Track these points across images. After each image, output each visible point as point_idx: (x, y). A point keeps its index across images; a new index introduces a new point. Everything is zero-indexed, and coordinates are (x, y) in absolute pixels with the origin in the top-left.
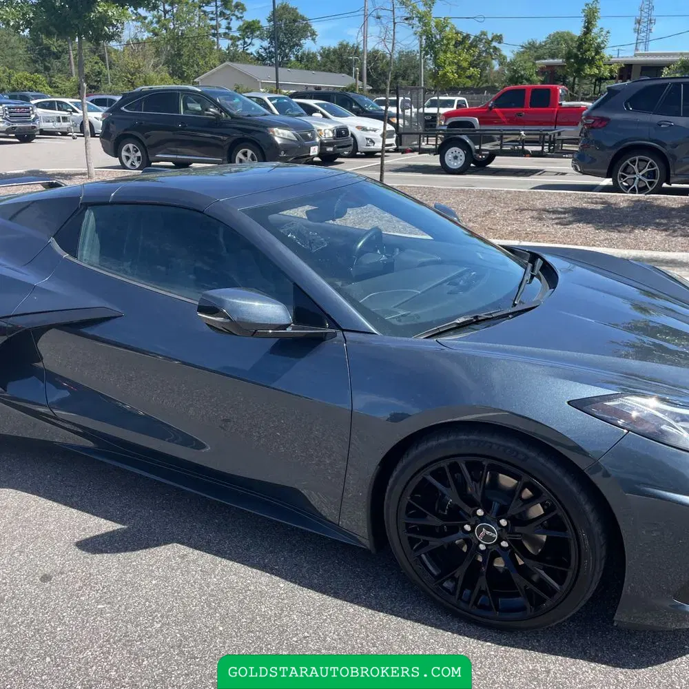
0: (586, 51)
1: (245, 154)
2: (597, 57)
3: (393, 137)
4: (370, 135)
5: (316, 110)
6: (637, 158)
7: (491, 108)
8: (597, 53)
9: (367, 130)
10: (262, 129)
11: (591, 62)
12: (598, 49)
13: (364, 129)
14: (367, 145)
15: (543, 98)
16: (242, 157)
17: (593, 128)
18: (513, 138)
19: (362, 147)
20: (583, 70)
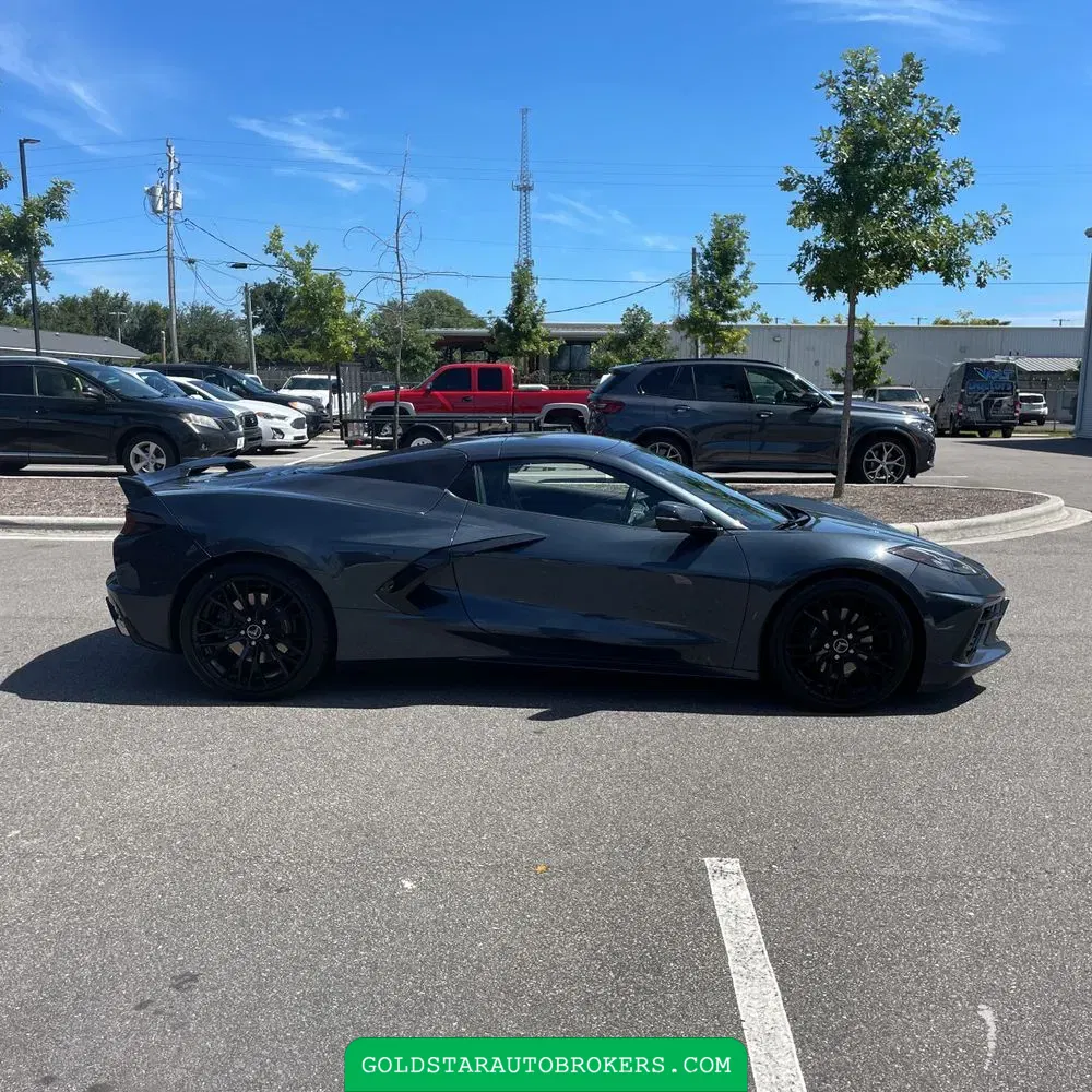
0: (520, 323)
1: (145, 449)
2: (534, 330)
3: (303, 428)
4: (276, 424)
5: (194, 392)
6: (657, 444)
7: (428, 391)
8: (534, 326)
9: (272, 418)
10: (173, 415)
11: (527, 336)
12: (534, 321)
13: (267, 416)
14: (274, 438)
15: (493, 379)
16: (140, 453)
17: (607, 413)
18: (494, 426)
19: (267, 441)
20: (519, 345)
